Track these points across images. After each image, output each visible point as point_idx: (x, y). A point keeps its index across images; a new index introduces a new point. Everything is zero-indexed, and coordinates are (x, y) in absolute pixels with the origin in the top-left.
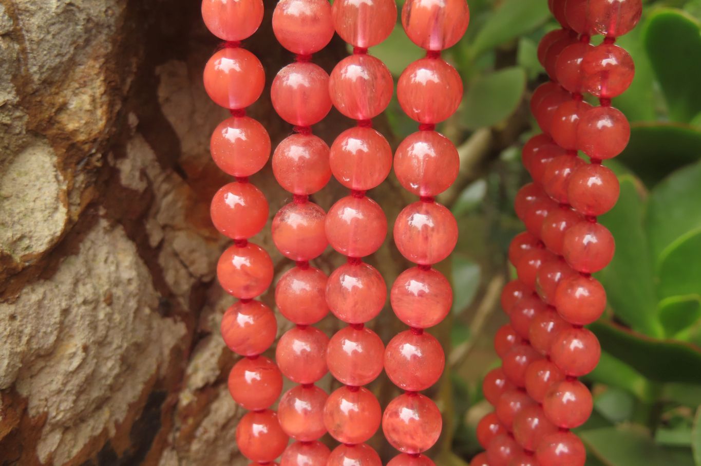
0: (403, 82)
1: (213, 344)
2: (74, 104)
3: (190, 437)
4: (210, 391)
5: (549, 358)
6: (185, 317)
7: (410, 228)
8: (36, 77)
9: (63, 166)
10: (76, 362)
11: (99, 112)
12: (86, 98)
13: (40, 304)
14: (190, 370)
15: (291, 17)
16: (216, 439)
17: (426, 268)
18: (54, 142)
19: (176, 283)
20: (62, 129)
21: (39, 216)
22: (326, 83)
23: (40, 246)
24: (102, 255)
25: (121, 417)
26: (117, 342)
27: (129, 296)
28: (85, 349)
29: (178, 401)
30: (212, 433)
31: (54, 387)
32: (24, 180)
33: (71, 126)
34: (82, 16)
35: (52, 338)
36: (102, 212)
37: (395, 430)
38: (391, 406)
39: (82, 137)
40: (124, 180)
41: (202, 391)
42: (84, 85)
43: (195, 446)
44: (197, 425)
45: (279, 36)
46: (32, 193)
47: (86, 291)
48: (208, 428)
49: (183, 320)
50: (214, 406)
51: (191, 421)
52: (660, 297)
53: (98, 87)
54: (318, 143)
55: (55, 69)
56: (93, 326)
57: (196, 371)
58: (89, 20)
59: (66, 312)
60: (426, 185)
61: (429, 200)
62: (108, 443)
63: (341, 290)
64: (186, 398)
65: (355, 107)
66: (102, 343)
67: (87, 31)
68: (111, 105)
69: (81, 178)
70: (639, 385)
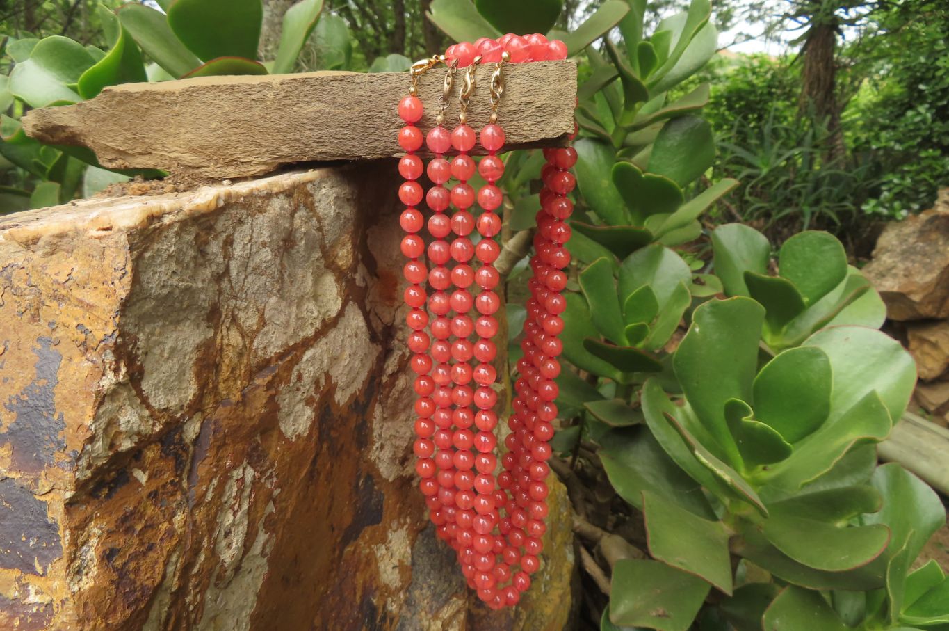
0: (478, 248)
1: (395, 354)
2: (340, 254)
3: (387, 397)
4: (394, 376)
5: (542, 351)
6: (381, 343)
7: (482, 302)
8: (328, 245)
9: (338, 280)
10: (347, 361)
11: (350, 256)
12: (345, 251)
13: (334, 338)
14: (385, 367)
15: (435, 225)
16: (398, 398)
17: (488, 316)
18: (334, 271)
19: (377, 327)
20: (337, 265)
21: (332, 302)
22: (449, 249)
23: (334, 314)
24: (352, 317)
25: (360, 386)
26: (360, 353)
27: (362, 333)
28: (350, 356)
29: (381, 380)
30: (396, 396)
31: (340, 372)
32: (325, 288)
33: (340, 263)
34: (342, 217)
35: (339, 352)
36: (350, 297)
37: (479, 378)
38: (476, 369)
39: (344, 268)
40: (357, 283)
41: (391, 376)
42: (344, 245)
43: (390, 401)
44: (390, 391)
45: (431, 231)
46: (328, 293)
47: (349, 332)
48: (395, 393)
49: (381, 344)
50: (397, 383)
51: (387, 389)
52: (626, 324)
53: (349, 246)
54: (446, 270)
55: (334, 241)
56: (352, 347)
57: (388, 366)
58: (345, 218)
59: (343, 341)
60: (487, 286)
61: (489, 291)
62: (357, 397)
63: (457, 326)
64: (385, 379)
65: (460, 258)
66: (355, 354)
67: (345, 223)
68: (354, 252)
69: (344, 284)
70: (618, 375)
